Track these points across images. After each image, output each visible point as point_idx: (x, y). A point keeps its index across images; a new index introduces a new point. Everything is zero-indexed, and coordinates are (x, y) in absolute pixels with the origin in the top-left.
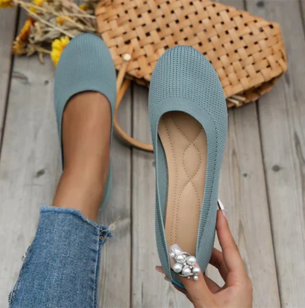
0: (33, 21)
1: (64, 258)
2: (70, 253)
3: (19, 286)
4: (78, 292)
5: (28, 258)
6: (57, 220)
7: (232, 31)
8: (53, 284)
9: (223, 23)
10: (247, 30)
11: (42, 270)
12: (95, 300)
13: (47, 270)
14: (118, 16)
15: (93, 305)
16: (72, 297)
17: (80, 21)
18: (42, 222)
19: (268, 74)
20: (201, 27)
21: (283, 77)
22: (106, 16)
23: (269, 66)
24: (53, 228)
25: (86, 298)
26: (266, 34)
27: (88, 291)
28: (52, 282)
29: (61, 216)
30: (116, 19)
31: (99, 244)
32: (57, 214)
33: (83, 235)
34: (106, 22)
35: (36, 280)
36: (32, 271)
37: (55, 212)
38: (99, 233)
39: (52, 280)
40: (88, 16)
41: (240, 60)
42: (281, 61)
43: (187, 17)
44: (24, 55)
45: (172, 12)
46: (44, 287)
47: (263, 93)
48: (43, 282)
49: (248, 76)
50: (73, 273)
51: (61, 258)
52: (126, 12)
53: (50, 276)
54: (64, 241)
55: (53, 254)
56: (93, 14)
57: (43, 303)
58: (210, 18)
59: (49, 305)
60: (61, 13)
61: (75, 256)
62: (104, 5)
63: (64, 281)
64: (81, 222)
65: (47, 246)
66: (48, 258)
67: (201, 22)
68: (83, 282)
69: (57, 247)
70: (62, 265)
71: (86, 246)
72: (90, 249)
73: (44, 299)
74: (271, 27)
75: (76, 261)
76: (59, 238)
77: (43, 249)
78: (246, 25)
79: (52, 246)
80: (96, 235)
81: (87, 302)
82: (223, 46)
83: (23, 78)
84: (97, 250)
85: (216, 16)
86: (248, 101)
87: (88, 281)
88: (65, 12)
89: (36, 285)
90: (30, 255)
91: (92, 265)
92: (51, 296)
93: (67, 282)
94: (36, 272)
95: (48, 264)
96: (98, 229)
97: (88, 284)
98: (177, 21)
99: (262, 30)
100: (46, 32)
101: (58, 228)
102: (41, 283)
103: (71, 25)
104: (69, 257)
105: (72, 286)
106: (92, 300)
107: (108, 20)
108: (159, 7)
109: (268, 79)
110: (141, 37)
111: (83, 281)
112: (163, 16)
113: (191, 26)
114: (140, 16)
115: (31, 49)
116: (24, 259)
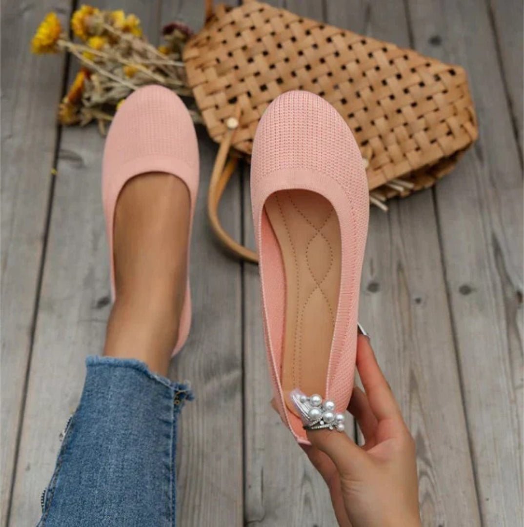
0: (89, 73)
1: (123, 436)
2: (132, 429)
3: (58, 481)
4: (147, 486)
5: (69, 437)
6: (113, 378)
7: (392, 81)
8: (110, 476)
9: (377, 68)
10: (416, 78)
11: (93, 456)
12: (174, 497)
13: (100, 455)
14: (218, 60)
15: (170, 506)
16: (140, 495)
17: (159, 70)
18: (91, 382)
19: (449, 145)
20: (344, 75)
21: (472, 150)
22: (200, 62)
23: (450, 133)
24: (108, 391)
25: (160, 495)
26: (444, 84)
27: (163, 483)
28: (109, 473)
29: (118, 372)
30: (215, 66)
31: (175, 412)
32: (112, 368)
33: (149, 399)
34: (199, 71)
35: (84, 473)
36: (77, 458)
37: (110, 365)
38: (173, 395)
39: (108, 470)
40: (171, 63)
41: (406, 124)
42: (468, 125)
43: (322, 61)
44: (76, 124)
45: (301, 53)
46: (97, 482)
47: (441, 175)
48: (95, 474)
49: (418, 149)
50: (139, 458)
51: (120, 437)
52: (230, 54)
53: (105, 465)
54: (123, 411)
55: (107, 430)
56: (180, 60)
57: (95, 508)
58: (358, 61)
59: (105, 511)
60: (130, 59)
61: (139, 432)
62: (196, 45)
63: (126, 471)
64: (146, 379)
65: (99, 419)
66: (100, 437)
67: (344, 68)
68: (155, 471)
69: (114, 420)
70: (121, 447)
71: (155, 415)
72: (160, 420)
73: (97, 503)
74: (452, 73)
75: (142, 439)
76: (115, 406)
77: (93, 423)
78: (413, 70)
79: (105, 419)
80: (170, 398)
81: (163, 501)
82: (379, 103)
83: (76, 159)
84: (172, 422)
85: (367, 58)
86: (418, 188)
87: (160, 468)
88: (137, 58)
89: (85, 481)
90: (73, 432)
91: (165, 443)
92: (108, 496)
93: (131, 472)
94: (84, 459)
95: (101, 446)
96: (173, 389)
97: (162, 473)
98: (308, 67)
99: (437, 78)
100: (108, 90)
101: (115, 390)
102: (92, 477)
103: (146, 77)
104: (131, 434)
105: (138, 478)
106: (169, 499)
107: (202, 67)
108: (279, 46)
109: (449, 152)
110: (253, 93)
111: (154, 469)
112: (287, 60)
113: (330, 74)
114: (251, 60)
115: (87, 115)
116: (63, 439)
